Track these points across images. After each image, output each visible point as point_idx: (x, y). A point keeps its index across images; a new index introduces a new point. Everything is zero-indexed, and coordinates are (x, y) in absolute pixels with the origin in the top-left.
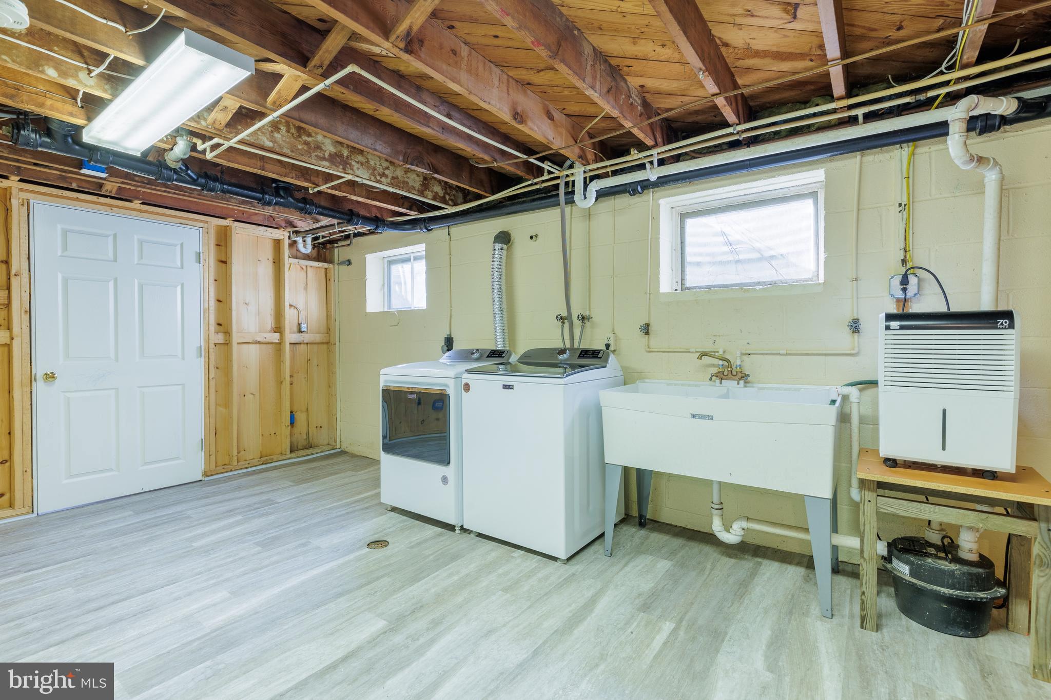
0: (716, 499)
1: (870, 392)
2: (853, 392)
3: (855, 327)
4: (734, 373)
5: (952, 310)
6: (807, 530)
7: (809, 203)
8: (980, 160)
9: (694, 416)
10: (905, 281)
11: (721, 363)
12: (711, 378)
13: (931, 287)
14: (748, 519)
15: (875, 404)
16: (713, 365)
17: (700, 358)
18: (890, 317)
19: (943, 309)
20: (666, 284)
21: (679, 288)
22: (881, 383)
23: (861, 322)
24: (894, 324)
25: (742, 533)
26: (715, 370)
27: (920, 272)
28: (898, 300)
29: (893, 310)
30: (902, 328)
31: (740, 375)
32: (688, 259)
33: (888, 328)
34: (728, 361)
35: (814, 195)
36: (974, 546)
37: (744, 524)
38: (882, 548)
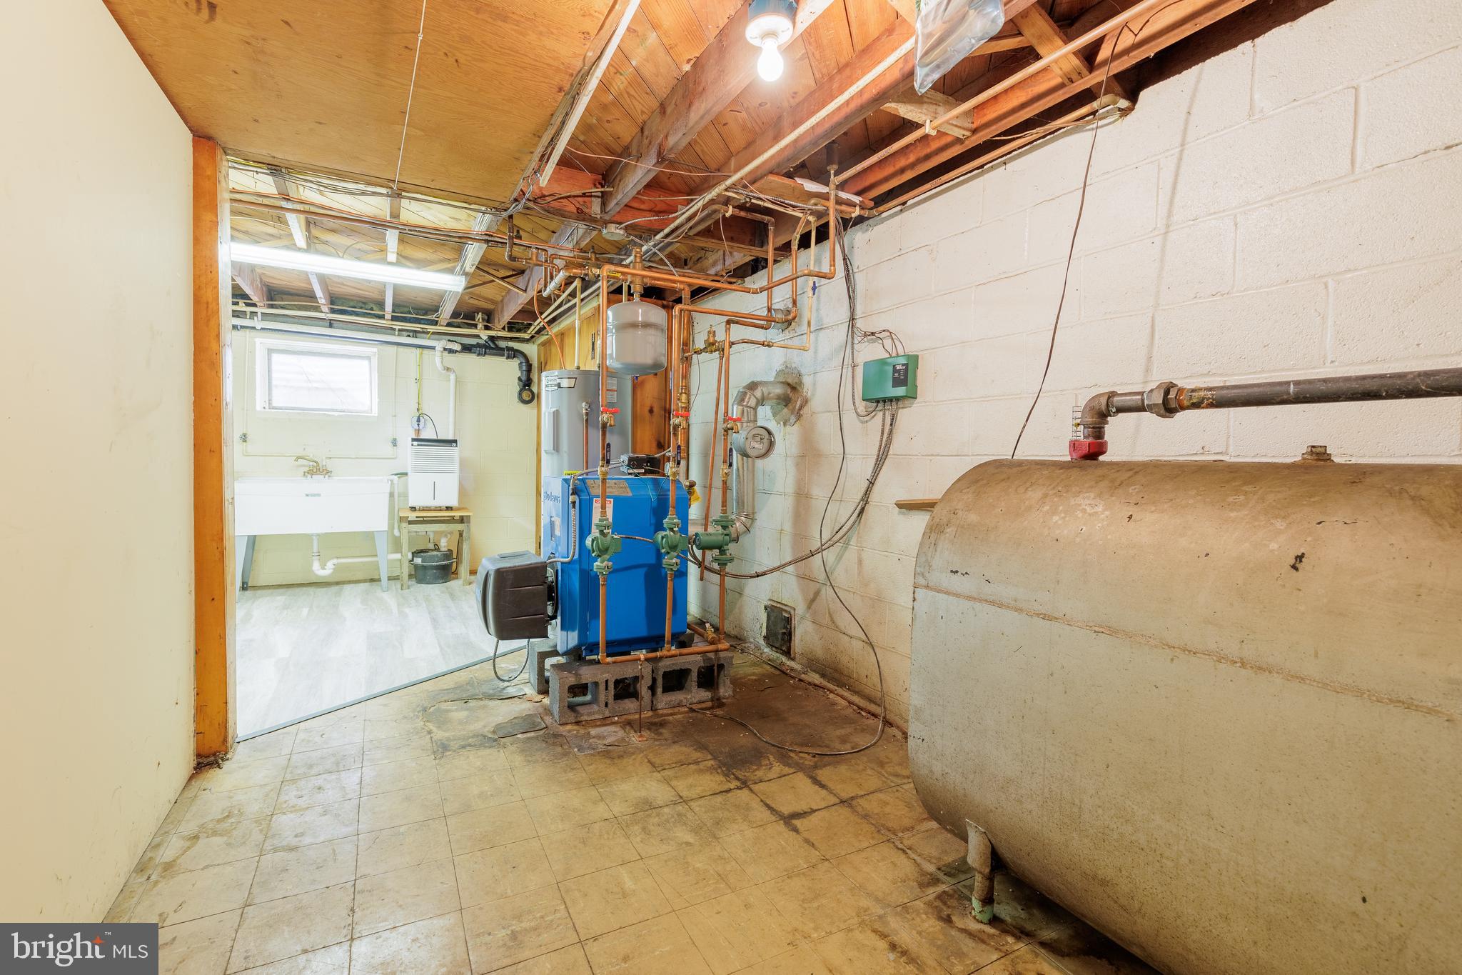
0: (315, 549)
1: (404, 478)
2: (396, 478)
3: (394, 443)
4: (321, 470)
5: (439, 438)
6: (376, 556)
7: (366, 363)
8: (448, 369)
9: (307, 495)
10: (419, 420)
11: (311, 463)
12: (304, 475)
13: (430, 425)
14: (337, 558)
15: (406, 486)
16: (304, 466)
17: (296, 460)
18: (414, 440)
19: (436, 438)
20: (260, 403)
21: (267, 407)
22: (409, 474)
23: (398, 440)
24: (415, 443)
25: (334, 567)
26: (307, 469)
27: (425, 416)
28: (416, 430)
29: (414, 437)
30: (418, 445)
31: (325, 471)
32: (274, 382)
33: (412, 445)
34: (316, 462)
35: (369, 358)
36: (446, 544)
37: (335, 561)
38: (410, 556)
